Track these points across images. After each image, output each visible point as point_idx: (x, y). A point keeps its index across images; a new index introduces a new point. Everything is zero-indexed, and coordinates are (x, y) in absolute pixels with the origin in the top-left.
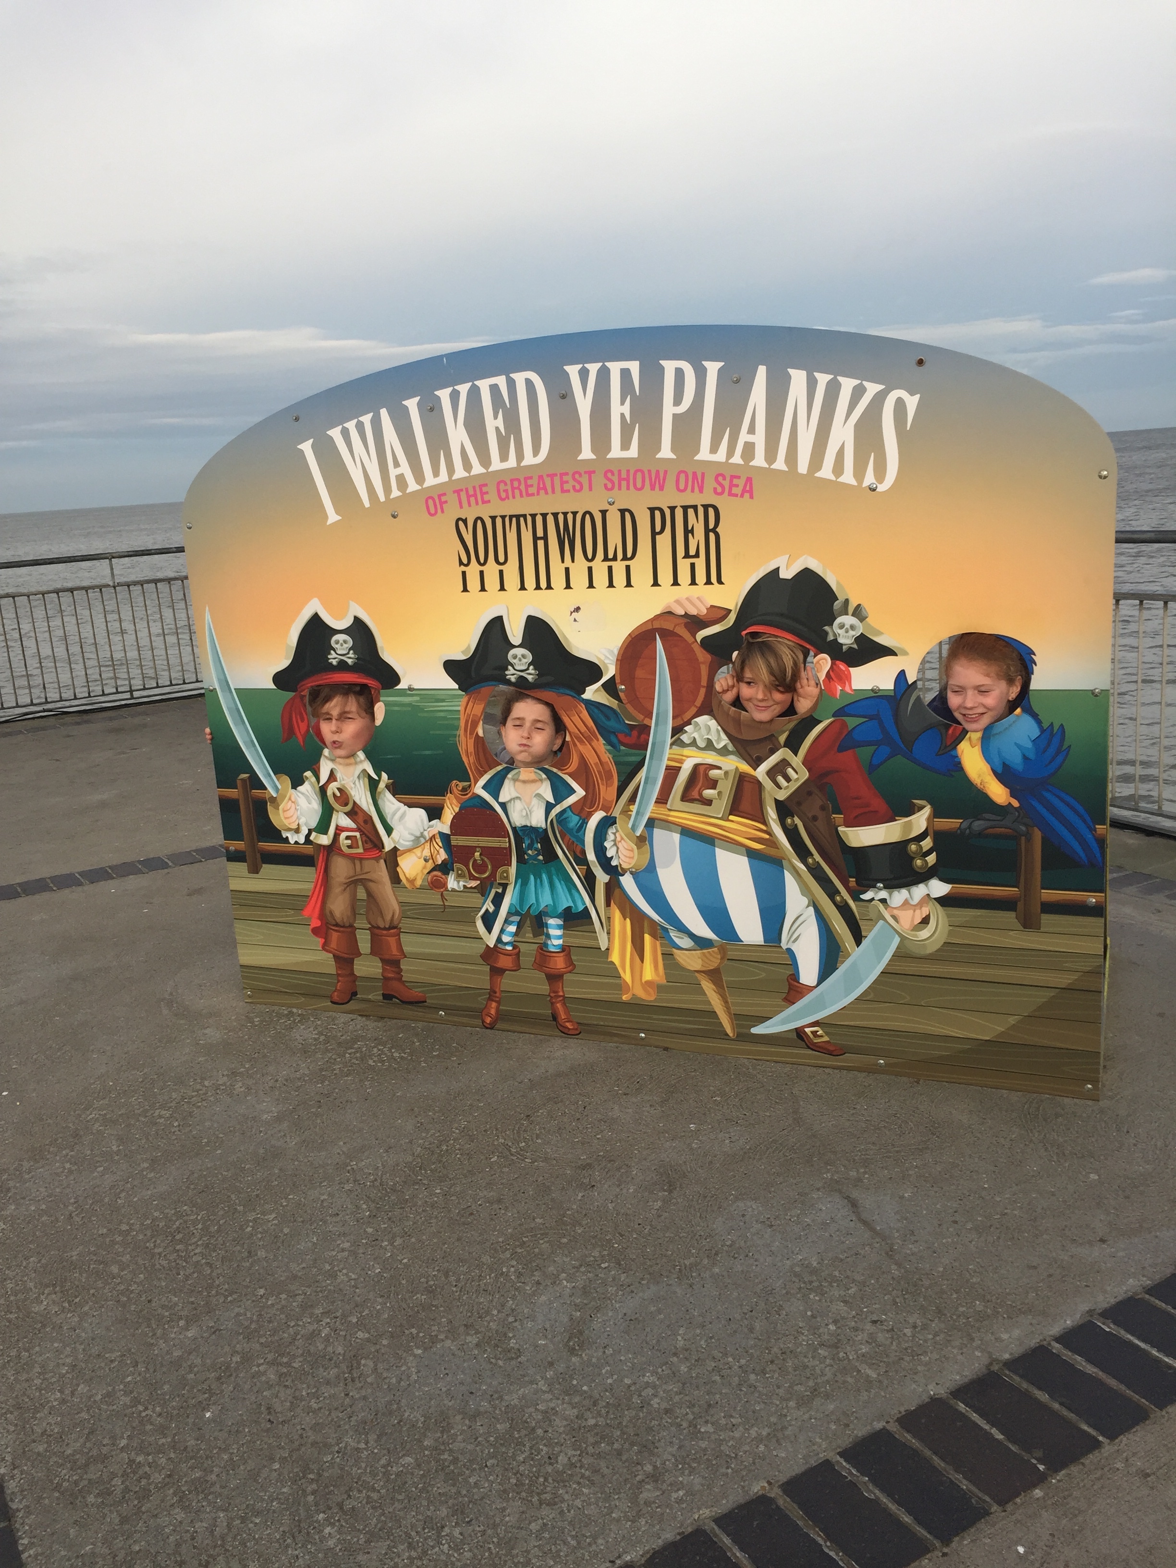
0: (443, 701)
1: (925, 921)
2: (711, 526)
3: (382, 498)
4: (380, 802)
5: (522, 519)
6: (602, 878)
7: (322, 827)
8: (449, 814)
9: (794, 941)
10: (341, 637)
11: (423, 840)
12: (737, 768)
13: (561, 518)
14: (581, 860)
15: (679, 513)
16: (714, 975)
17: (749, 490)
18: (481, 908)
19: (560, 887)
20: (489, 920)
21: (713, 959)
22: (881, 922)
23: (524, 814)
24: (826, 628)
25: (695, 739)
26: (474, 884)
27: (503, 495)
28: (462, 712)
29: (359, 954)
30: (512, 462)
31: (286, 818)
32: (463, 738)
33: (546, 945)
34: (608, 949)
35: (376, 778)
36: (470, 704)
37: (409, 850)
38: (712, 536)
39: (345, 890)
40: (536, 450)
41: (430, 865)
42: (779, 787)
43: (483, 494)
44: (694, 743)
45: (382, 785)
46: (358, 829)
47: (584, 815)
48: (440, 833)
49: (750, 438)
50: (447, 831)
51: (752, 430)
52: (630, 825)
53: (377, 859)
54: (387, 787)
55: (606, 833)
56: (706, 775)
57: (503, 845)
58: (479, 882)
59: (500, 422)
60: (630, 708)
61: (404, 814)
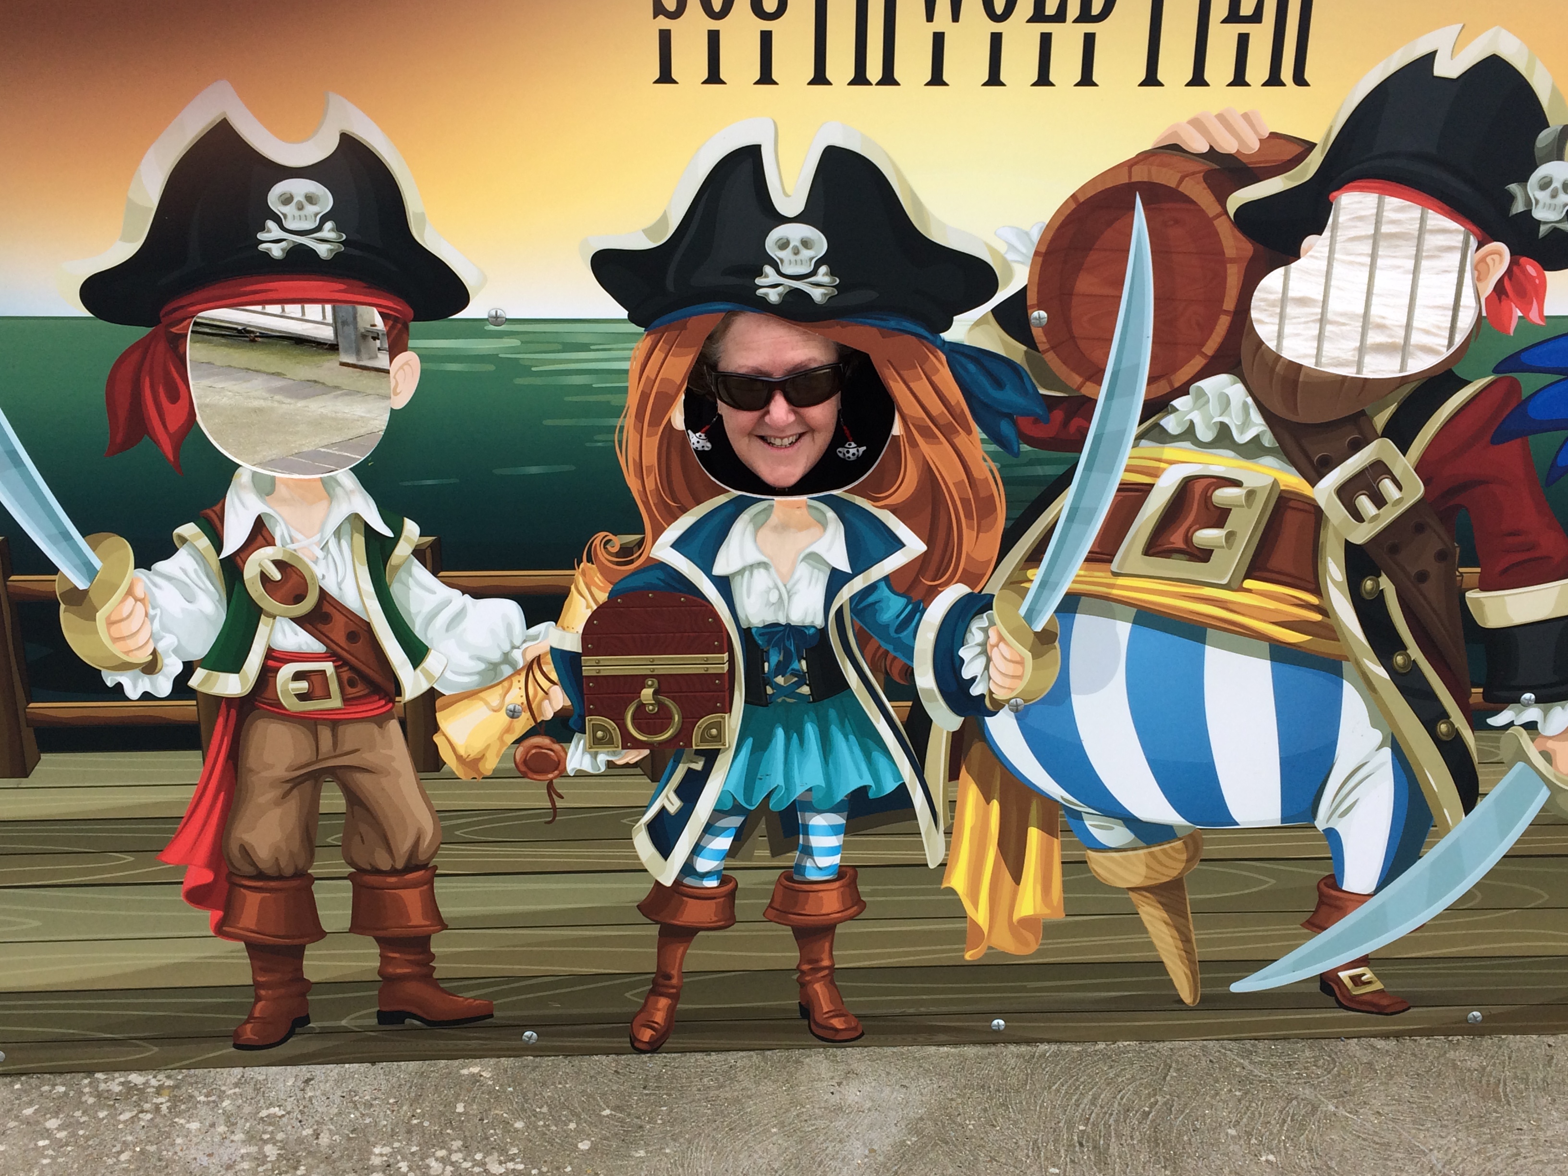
0: (585, 347)
4: (396, 590)
6: (945, 720)
7: (227, 655)
8: (580, 610)
9: (1342, 815)
10: (299, 187)
11: (507, 670)
12: (1275, 483)
14: (901, 687)
16: (1169, 892)
18: (647, 807)
19: (845, 748)
20: (666, 830)
21: (1171, 862)
22: (1520, 765)
23: (774, 597)
24: (1514, 187)
25: (1192, 424)
26: (633, 756)
28: (634, 376)
29: (320, 934)
31: (115, 640)
32: (631, 435)
33: (800, 869)
34: (943, 865)
35: (388, 533)
36: (658, 355)
37: (470, 695)
39: (285, 795)
41: (524, 723)
42: (1358, 517)
44: (1189, 434)
45: (403, 550)
46: (331, 655)
47: (917, 595)
48: (552, 649)
50: (572, 642)
52: (1023, 611)
53: (380, 721)
54: (418, 553)
55: (966, 628)
56: (1207, 499)
57: (713, 669)
58: (646, 752)
60: (1052, 360)
61: (461, 614)
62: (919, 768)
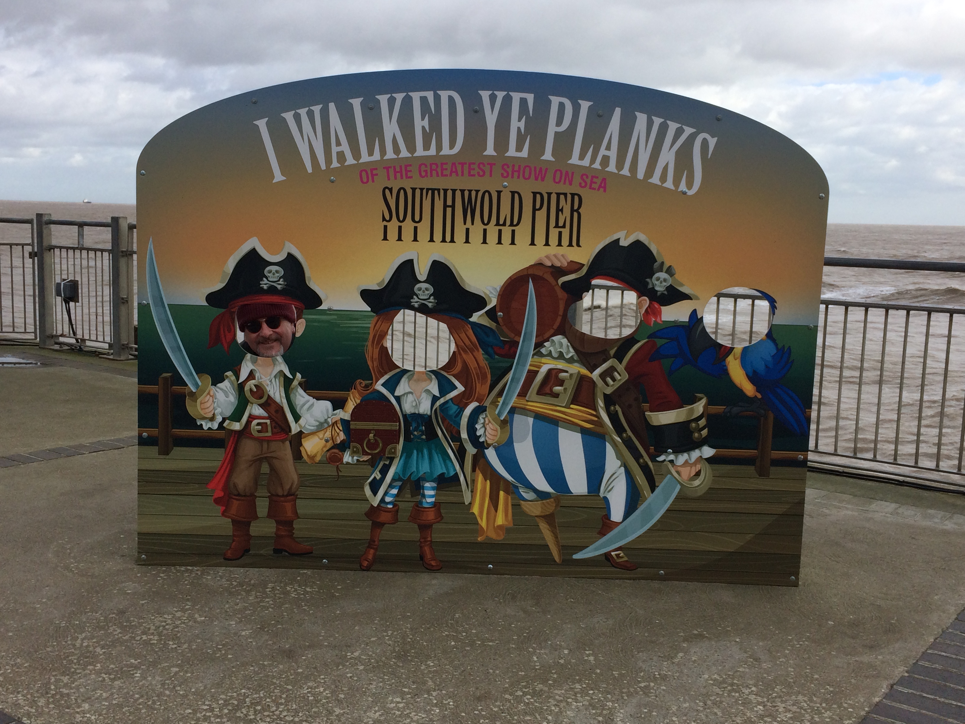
0: (357, 319)
1: (698, 474)
2: (576, 207)
3: (323, 167)
4: (292, 396)
5: (436, 192)
6: (471, 450)
7: (236, 416)
8: (351, 405)
9: (609, 492)
10: (274, 268)
11: (326, 425)
12: (579, 372)
13: (466, 193)
14: (456, 437)
15: (554, 198)
16: (549, 518)
17: (603, 186)
18: (370, 477)
19: (437, 459)
20: (375, 486)
21: (550, 507)
22: (669, 476)
23: (414, 404)
24: (648, 280)
25: (551, 351)
26: (366, 458)
27: (423, 174)
28: (372, 329)
29: (256, 517)
30: (432, 151)
31: (202, 409)
32: (370, 348)
33: (421, 502)
34: (470, 503)
35: (291, 377)
36: (379, 322)
37: (313, 433)
38: (576, 214)
39: (250, 466)
40: (452, 145)
41: (330, 444)
42: (608, 385)
43: (407, 171)
44: (550, 354)
45: (295, 383)
46: (269, 418)
47: (461, 405)
48: (341, 419)
49: (607, 153)
50: (347, 417)
51: (608, 148)
52: (497, 413)
53: (283, 441)
54: (300, 384)
55: (478, 418)
56: (557, 376)
57: (394, 428)
58: (370, 457)
59: (426, 123)
60: (504, 328)
61: (312, 405)
62: (462, 467)
